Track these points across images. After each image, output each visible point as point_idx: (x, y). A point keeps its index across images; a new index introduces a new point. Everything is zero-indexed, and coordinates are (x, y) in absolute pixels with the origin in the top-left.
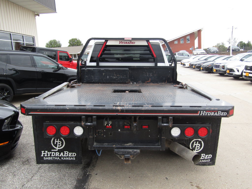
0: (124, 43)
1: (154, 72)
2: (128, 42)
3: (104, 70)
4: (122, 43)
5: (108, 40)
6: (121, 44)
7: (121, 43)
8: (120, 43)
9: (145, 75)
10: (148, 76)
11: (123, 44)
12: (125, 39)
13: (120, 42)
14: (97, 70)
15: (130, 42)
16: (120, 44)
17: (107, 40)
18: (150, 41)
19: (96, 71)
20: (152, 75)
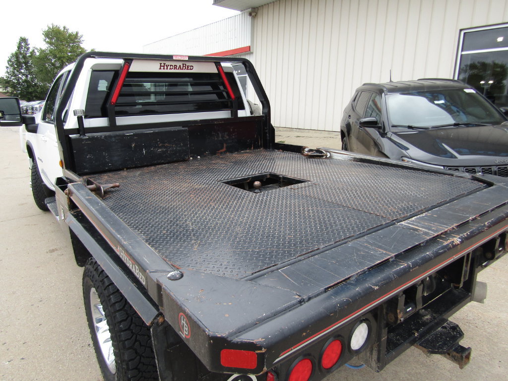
0: (170, 69)
1: (231, 130)
2: (178, 64)
3: (134, 135)
4: (166, 67)
5: (132, 60)
6: (164, 69)
7: (164, 66)
8: (160, 69)
9: (216, 139)
10: (220, 139)
11: (167, 69)
12: (174, 58)
13: (161, 64)
14: (115, 136)
15: (183, 64)
16: (162, 71)
17: (129, 58)
18: (223, 64)
19: (113, 139)
20: (228, 137)
